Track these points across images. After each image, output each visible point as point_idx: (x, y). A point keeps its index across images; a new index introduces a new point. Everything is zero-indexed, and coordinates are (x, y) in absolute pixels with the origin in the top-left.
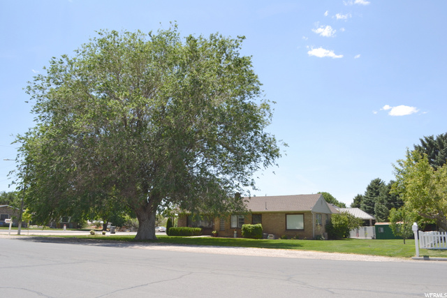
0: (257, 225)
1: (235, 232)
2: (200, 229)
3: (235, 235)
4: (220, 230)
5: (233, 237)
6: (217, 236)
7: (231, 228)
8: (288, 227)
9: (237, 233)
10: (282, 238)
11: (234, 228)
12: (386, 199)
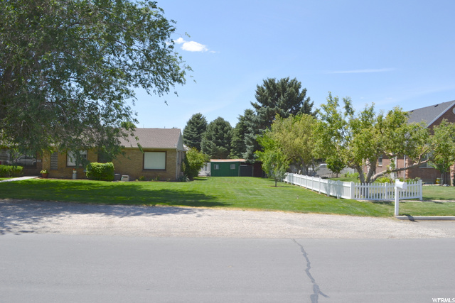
0: (108, 164)
1: (75, 172)
2: (21, 168)
3: (74, 176)
4: (51, 169)
5: (71, 178)
6: (46, 177)
7: (67, 166)
8: (146, 167)
9: (77, 173)
10: (139, 180)
11: (73, 167)
12: (214, 135)
